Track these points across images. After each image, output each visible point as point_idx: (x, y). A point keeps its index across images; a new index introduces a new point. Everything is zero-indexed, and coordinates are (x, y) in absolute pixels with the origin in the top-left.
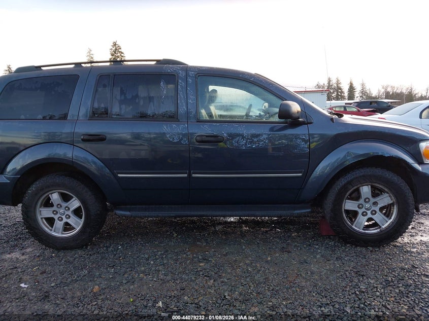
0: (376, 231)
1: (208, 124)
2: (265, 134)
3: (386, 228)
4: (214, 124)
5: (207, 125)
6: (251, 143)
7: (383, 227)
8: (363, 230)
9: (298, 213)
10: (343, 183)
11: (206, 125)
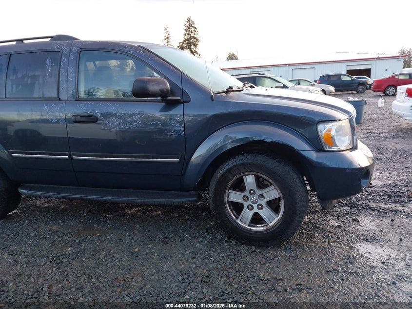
0: (262, 229)
1: (84, 102)
2: (138, 114)
3: (273, 227)
4: (89, 103)
5: (83, 104)
6: (124, 123)
7: (270, 225)
8: (249, 226)
9: (179, 202)
10: (223, 171)
11: (81, 103)
